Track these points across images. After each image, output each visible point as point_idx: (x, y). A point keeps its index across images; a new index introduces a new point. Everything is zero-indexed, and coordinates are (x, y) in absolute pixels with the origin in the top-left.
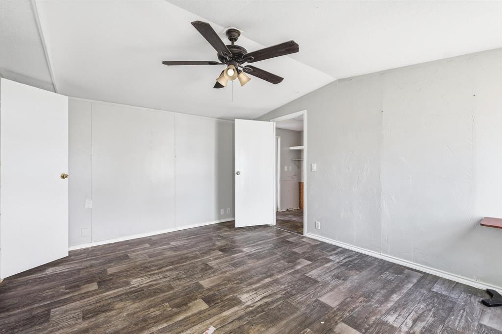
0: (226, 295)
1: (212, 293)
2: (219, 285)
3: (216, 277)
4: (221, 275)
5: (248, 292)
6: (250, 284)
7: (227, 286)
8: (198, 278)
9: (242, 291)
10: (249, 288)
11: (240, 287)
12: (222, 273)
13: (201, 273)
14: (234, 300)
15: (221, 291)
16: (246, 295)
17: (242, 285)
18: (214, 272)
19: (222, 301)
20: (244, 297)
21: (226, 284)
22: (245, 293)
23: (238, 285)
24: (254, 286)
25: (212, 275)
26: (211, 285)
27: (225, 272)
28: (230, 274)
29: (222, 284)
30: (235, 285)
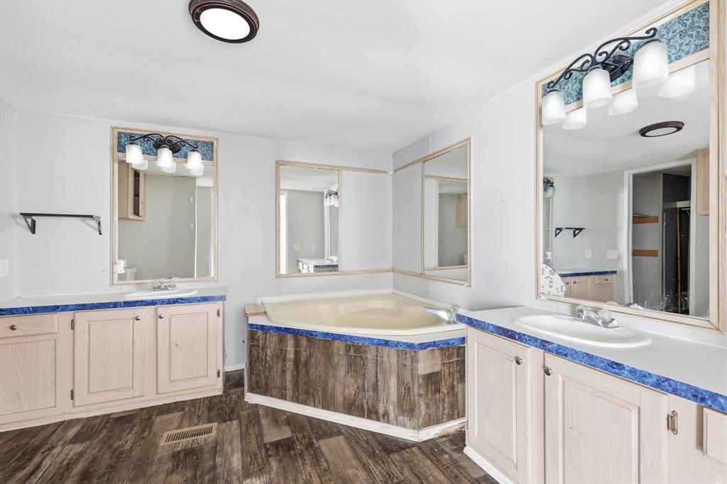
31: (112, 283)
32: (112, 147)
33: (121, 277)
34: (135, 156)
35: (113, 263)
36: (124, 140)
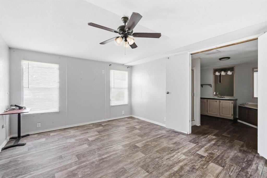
0: (129, 148)
1: (136, 150)
2: (133, 153)
3: (136, 159)
4: (134, 160)
5: (118, 150)
6: (116, 154)
7: (129, 153)
8: (147, 158)
9: (121, 150)
10: (117, 152)
11: (122, 152)
12: (133, 162)
13: (147, 162)
14: (125, 147)
15: (131, 150)
16: (119, 148)
17: (121, 153)
18: (139, 163)
19: (130, 146)
20: (121, 147)
21: (129, 154)
22: (119, 150)
23: (123, 153)
24: (114, 153)
25: (139, 160)
26: (137, 153)
27: (131, 163)
28: (127, 161)
29: (131, 154)
30: (124, 153)
31: (213, 96)
32: (213, 72)
33: (215, 95)
34: (217, 74)
35: (213, 92)
36: (215, 71)
